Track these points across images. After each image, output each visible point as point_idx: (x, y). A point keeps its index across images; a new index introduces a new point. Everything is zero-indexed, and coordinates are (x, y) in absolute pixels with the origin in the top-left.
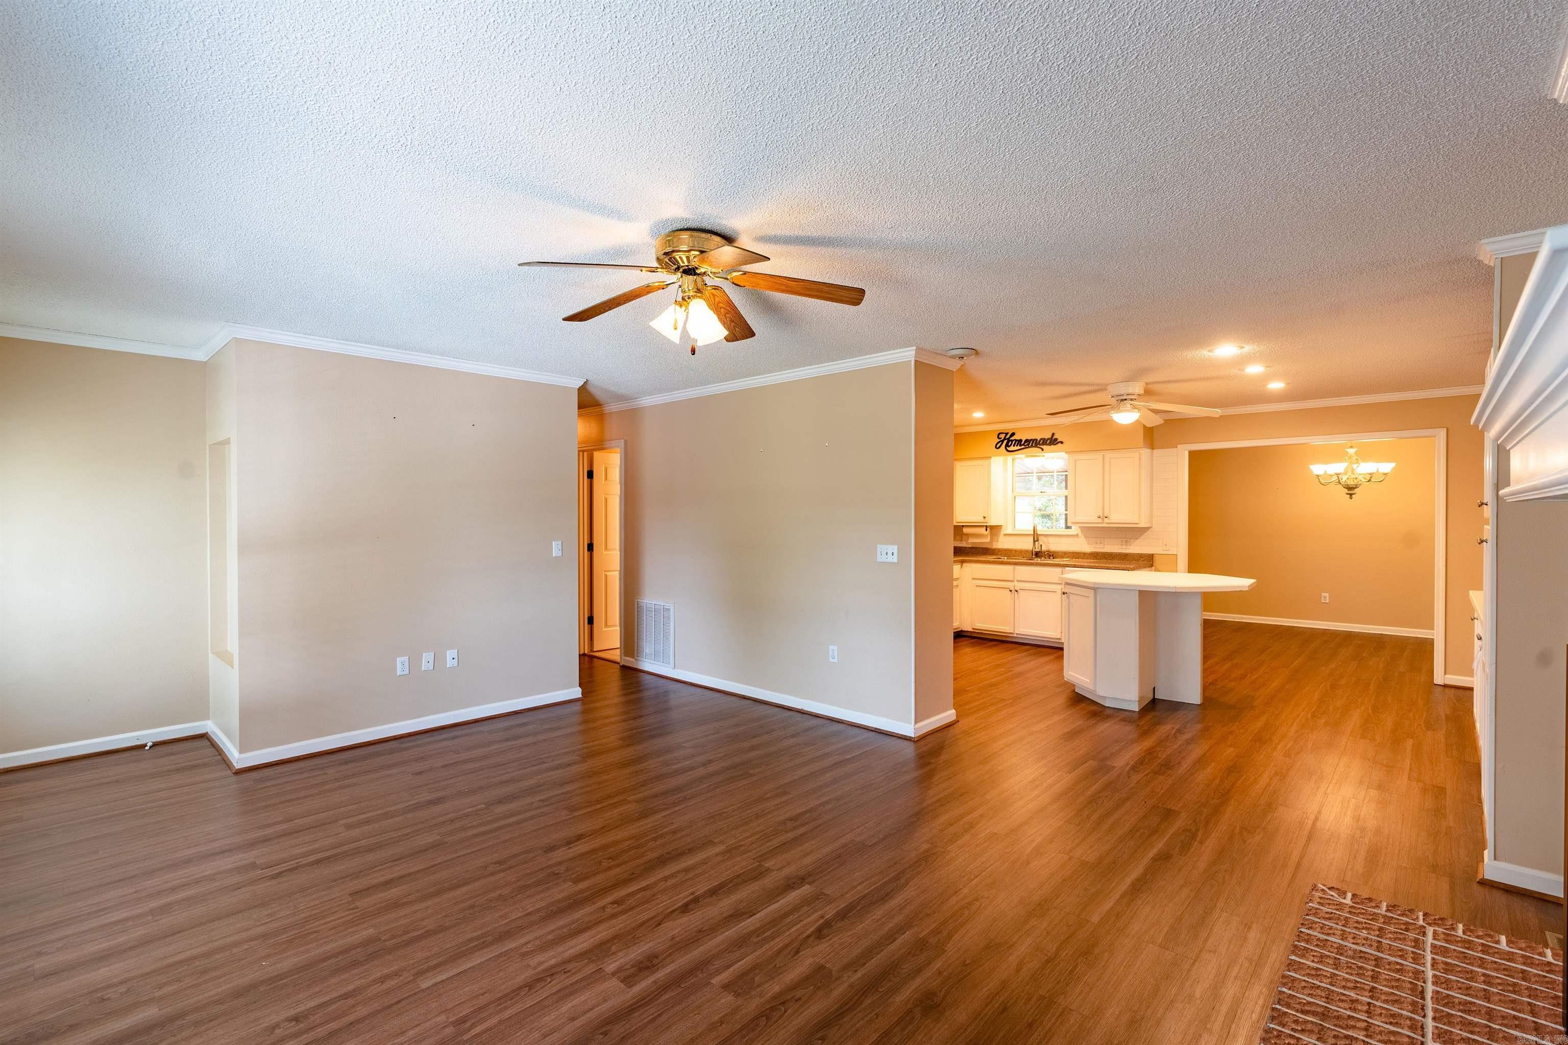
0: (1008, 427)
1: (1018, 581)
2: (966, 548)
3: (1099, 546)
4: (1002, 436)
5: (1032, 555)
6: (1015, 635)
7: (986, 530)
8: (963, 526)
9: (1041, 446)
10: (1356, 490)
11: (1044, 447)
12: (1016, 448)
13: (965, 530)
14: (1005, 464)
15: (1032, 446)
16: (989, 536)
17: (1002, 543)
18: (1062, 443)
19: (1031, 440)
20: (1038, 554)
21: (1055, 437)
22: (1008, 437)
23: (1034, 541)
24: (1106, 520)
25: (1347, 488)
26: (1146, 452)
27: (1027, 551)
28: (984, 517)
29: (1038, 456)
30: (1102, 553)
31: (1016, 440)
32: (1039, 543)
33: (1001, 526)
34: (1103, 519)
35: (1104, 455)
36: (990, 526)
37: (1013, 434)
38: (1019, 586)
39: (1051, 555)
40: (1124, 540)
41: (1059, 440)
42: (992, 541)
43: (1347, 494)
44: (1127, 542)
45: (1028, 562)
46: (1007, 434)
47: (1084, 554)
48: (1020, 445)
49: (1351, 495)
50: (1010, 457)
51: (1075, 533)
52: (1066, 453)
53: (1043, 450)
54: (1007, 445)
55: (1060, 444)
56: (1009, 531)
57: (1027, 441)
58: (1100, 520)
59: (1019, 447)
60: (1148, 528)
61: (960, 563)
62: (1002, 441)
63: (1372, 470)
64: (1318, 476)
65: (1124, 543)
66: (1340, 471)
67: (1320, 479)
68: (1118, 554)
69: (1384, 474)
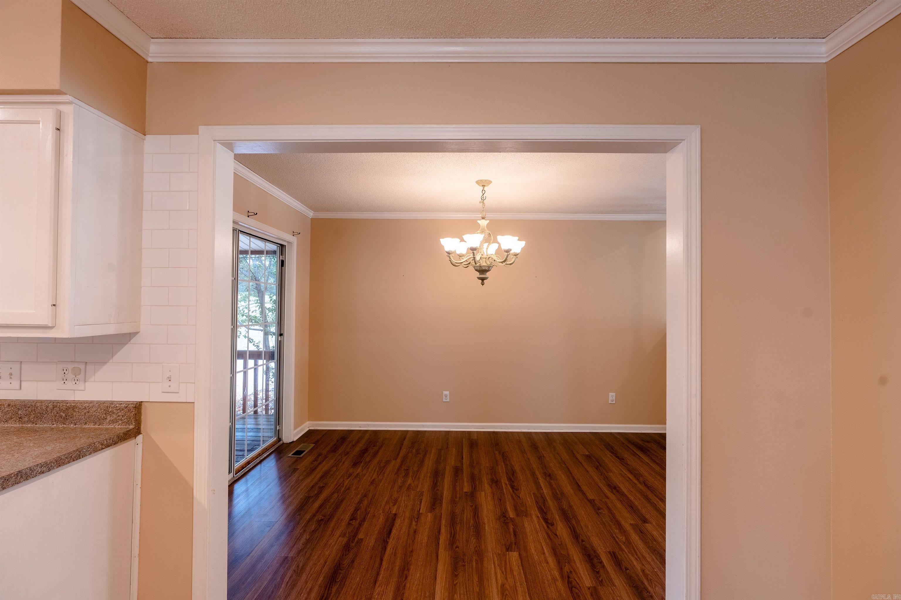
10: (488, 274)
25: (478, 271)
40: (70, 367)
43: (479, 278)
44: (76, 372)
49: (483, 279)
63: (504, 247)
64: (449, 253)
65: (70, 376)
66: (474, 246)
67: (452, 258)
68: (51, 407)
69: (516, 255)
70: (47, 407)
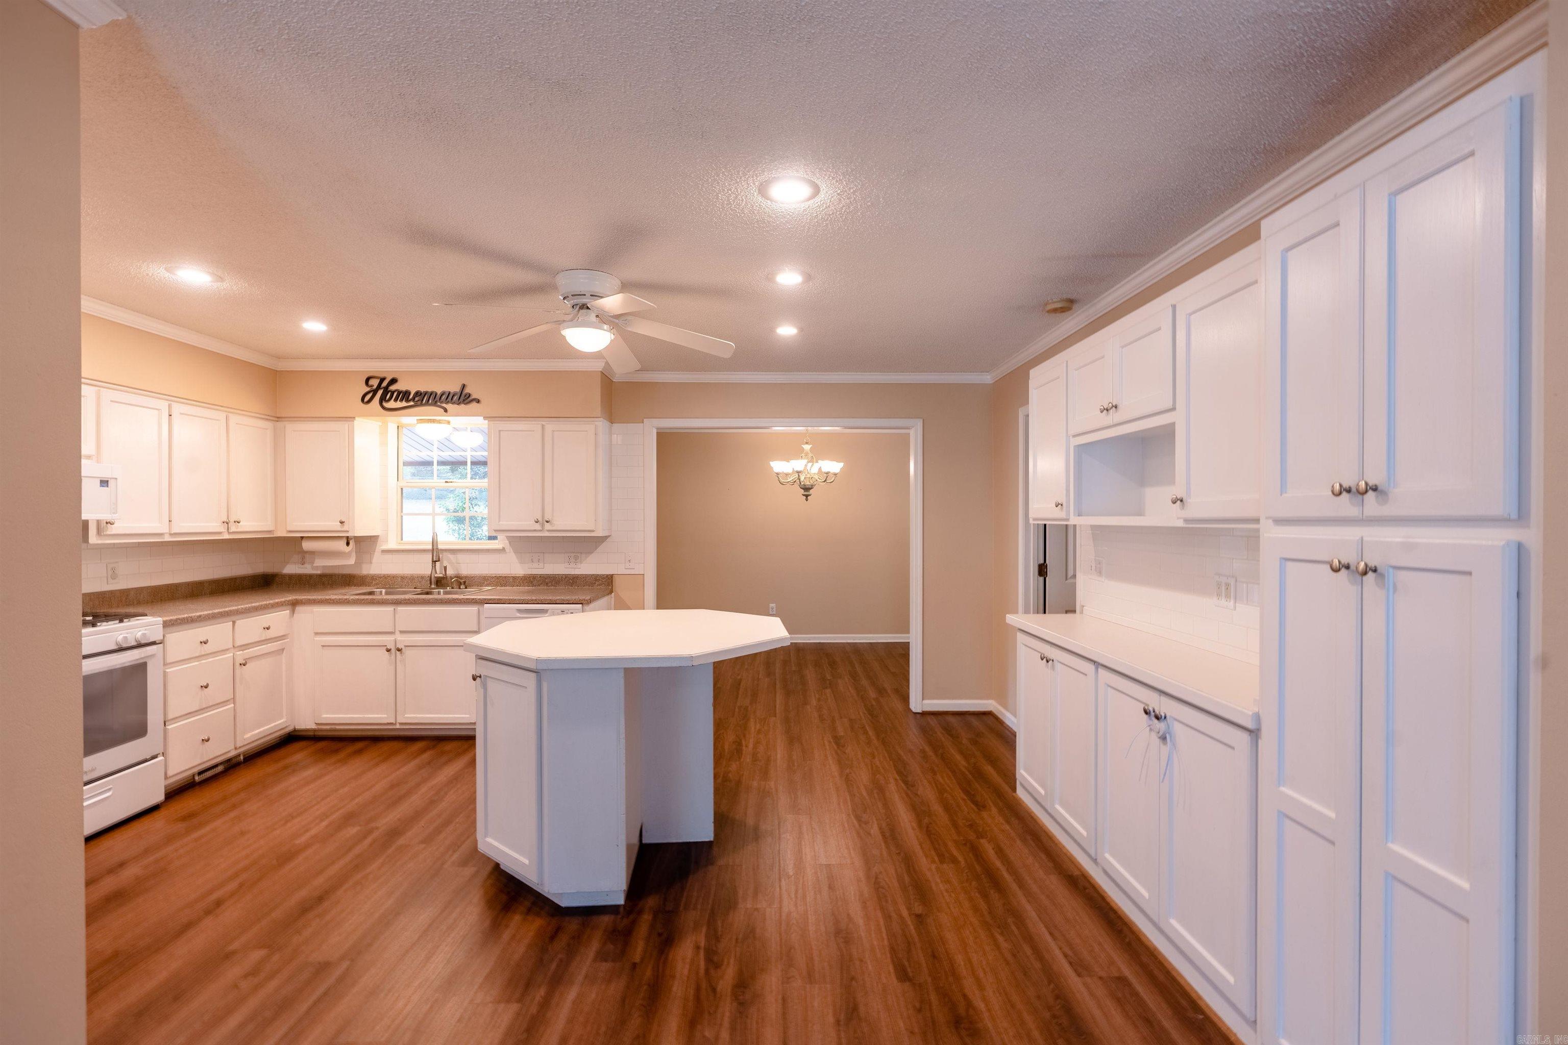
0: (386, 368)
1: (402, 632)
2: (311, 576)
3: (535, 565)
4: (375, 383)
5: (431, 583)
6: (398, 726)
7: (348, 544)
8: (302, 538)
9: (444, 405)
10: (811, 491)
11: (449, 406)
12: (399, 404)
13: (306, 545)
14: (384, 432)
15: (427, 403)
16: (354, 554)
17: (378, 566)
18: (478, 401)
19: (426, 393)
20: (440, 582)
21: (467, 391)
22: (385, 384)
23: (434, 562)
24: (547, 526)
25: (803, 489)
26: (602, 424)
27: (422, 577)
28: (342, 522)
29: (439, 422)
30: (541, 576)
31: (399, 392)
32: (441, 564)
33: (379, 536)
34: (543, 525)
35: (543, 426)
36: (355, 537)
37: (394, 381)
38: (403, 640)
39: (462, 582)
40: (573, 555)
41: (473, 397)
42: (359, 563)
43: (804, 495)
44: (576, 558)
45: (419, 599)
46: (382, 380)
47: (514, 578)
48: (407, 401)
49: (807, 496)
50: (392, 421)
51: (500, 546)
52: (485, 418)
53: (446, 411)
54: (382, 399)
55: (474, 404)
56: (392, 544)
57: (418, 394)
58: (538, 526)
59: (404, 404)
60: (607, 537)
61: (290, 607)
62: (375, 392)
63: (825, 470)
64: (777, 474)
65: (572, 560)
66: (799, 469)
67: (780, 478)
68: (564, 577)
69: (836, 474)
70: (562, 577)
